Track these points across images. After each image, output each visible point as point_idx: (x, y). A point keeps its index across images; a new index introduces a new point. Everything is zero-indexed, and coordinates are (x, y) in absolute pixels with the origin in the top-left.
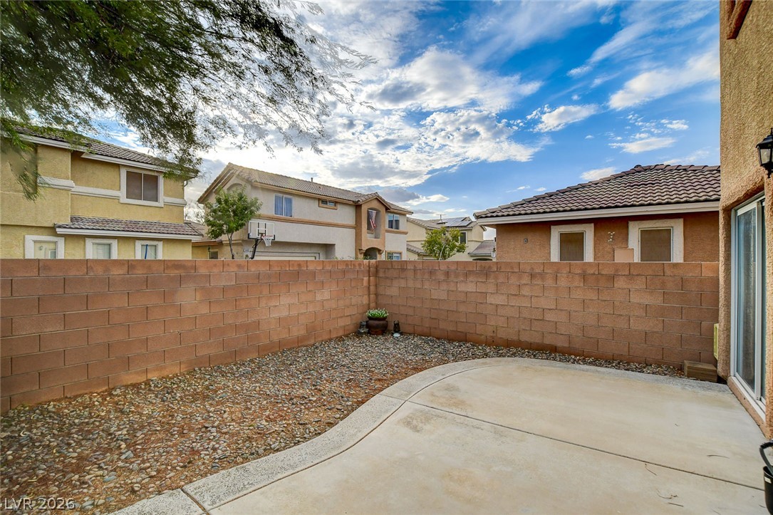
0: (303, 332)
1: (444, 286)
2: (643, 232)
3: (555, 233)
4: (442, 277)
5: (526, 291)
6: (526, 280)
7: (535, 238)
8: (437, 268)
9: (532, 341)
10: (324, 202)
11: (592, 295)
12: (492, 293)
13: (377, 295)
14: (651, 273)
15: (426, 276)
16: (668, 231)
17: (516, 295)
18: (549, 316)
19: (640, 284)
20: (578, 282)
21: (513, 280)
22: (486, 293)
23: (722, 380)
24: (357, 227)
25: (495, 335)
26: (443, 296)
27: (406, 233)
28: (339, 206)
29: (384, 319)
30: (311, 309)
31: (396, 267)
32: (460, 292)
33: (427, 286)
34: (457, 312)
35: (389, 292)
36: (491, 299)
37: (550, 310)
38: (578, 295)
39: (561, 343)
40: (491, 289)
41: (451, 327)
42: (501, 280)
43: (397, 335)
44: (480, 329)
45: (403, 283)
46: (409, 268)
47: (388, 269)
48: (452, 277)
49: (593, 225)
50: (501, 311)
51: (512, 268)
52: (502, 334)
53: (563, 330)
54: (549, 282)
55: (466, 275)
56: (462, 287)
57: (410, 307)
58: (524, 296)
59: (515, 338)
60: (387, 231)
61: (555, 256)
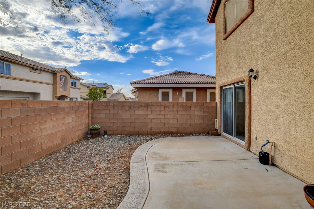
0: (59, 141)
1: (128, 112)
2: (186, 92)
3: (160, 91)
4: (128, 109)
5: (162, 113)
6: (163, 108)
7: (153, 93)
8: (125, 105)
9: (165, 131)
10: (34, 69)
11: (184, 113)
12: (149, 114)
13: (92, 118)
14: (201, 105)
15: (120, 108)
16: (192, 92)
17: (159, 114)
18: (171, 121)
19: (197, 108)
20: (180, 109)
21: (158, 109)
22: (147, 114)
23: (219, 135)
24: (54, 84)
25: (151, 130)
26: (128, 116)
27: (80, 89)
28: (43, 72)
29: (99, 129)
30: (63, 128)
32: (136, 114)
33: (120, 112)
34: (134, 123)
35: (99, 116)
36: (149, 117)
37: (171, 119)
38: (180, 113)
39: (175, 130)
40: (149, 113)
41: (132, 130)
42: (153, 108)
43: (106, 136)
44: (145, 129)
45: (107, 112)
47: (99, 105)
48: (132, 108)
49: (172, 89)
50: (153, 121)
51: (158, 104)
52: (154, 130)
53: (175, 126)
54: (171, 109)
55: (139, 107)
56: (137, 112)
57: (111, 122)
58: (162, 114)
59: (159, 131)
60: (71, 87)
61: (160, 100)
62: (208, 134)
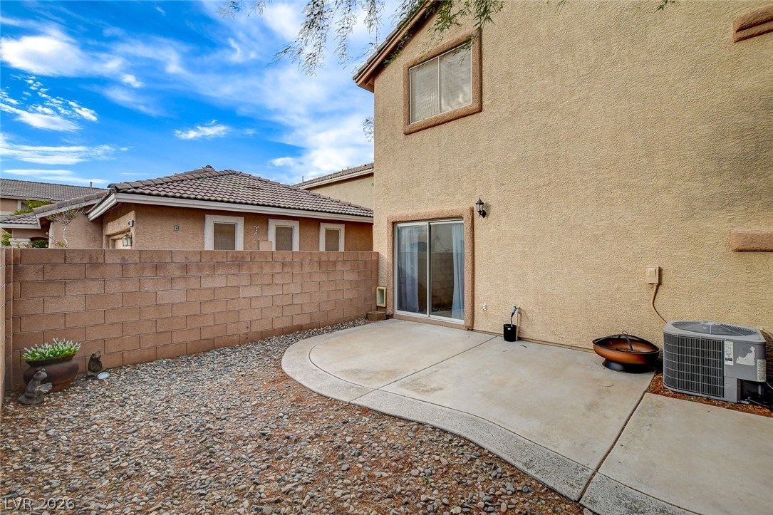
1: (180, 285)
2: (278, 229)
4: (177, 273)
5: (278, 280)
6: (278, 269)
7: (187, 227)
8: (168, 260)
9: (284, 326)
12: (245, 286)
15: (148, 273)
16: (289, 230)
17: (269, 285)
18: (297, 300)
21: (267, 270)
22: (239, 287)
23: (389, 317)
25: (249, 330)
26: (179, 297)
29: (68, 358)
31: (77, 260)
32: (205, 289)
33: (149, 286)
34: (201, 315)
35: (53, 307)
36: (245, 293)
37: (297, 294)
38: (316, 278)
39: (305, 321)
40: (245, 281)
41: (194, 337)
42: (255, 270)
43: (103, 376)
44: (232, 329)
45: (95, 288)
46: (109, 261)
47: (55, 265)
48: (193, 272)
49: (243, 218)
50: (255, 304)
51: (266, 258)
52: (256, 328)
53: (307, 310)
54: (297, 270)
55: (214, 268)
56: (208, 283)
57: (113, 324)
58: (277, 285)
59: (269, 328)
61: (209, 245)
62: (368, 318)
